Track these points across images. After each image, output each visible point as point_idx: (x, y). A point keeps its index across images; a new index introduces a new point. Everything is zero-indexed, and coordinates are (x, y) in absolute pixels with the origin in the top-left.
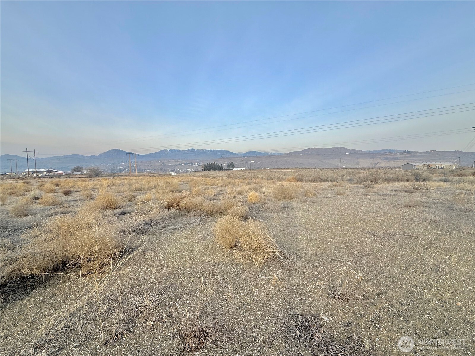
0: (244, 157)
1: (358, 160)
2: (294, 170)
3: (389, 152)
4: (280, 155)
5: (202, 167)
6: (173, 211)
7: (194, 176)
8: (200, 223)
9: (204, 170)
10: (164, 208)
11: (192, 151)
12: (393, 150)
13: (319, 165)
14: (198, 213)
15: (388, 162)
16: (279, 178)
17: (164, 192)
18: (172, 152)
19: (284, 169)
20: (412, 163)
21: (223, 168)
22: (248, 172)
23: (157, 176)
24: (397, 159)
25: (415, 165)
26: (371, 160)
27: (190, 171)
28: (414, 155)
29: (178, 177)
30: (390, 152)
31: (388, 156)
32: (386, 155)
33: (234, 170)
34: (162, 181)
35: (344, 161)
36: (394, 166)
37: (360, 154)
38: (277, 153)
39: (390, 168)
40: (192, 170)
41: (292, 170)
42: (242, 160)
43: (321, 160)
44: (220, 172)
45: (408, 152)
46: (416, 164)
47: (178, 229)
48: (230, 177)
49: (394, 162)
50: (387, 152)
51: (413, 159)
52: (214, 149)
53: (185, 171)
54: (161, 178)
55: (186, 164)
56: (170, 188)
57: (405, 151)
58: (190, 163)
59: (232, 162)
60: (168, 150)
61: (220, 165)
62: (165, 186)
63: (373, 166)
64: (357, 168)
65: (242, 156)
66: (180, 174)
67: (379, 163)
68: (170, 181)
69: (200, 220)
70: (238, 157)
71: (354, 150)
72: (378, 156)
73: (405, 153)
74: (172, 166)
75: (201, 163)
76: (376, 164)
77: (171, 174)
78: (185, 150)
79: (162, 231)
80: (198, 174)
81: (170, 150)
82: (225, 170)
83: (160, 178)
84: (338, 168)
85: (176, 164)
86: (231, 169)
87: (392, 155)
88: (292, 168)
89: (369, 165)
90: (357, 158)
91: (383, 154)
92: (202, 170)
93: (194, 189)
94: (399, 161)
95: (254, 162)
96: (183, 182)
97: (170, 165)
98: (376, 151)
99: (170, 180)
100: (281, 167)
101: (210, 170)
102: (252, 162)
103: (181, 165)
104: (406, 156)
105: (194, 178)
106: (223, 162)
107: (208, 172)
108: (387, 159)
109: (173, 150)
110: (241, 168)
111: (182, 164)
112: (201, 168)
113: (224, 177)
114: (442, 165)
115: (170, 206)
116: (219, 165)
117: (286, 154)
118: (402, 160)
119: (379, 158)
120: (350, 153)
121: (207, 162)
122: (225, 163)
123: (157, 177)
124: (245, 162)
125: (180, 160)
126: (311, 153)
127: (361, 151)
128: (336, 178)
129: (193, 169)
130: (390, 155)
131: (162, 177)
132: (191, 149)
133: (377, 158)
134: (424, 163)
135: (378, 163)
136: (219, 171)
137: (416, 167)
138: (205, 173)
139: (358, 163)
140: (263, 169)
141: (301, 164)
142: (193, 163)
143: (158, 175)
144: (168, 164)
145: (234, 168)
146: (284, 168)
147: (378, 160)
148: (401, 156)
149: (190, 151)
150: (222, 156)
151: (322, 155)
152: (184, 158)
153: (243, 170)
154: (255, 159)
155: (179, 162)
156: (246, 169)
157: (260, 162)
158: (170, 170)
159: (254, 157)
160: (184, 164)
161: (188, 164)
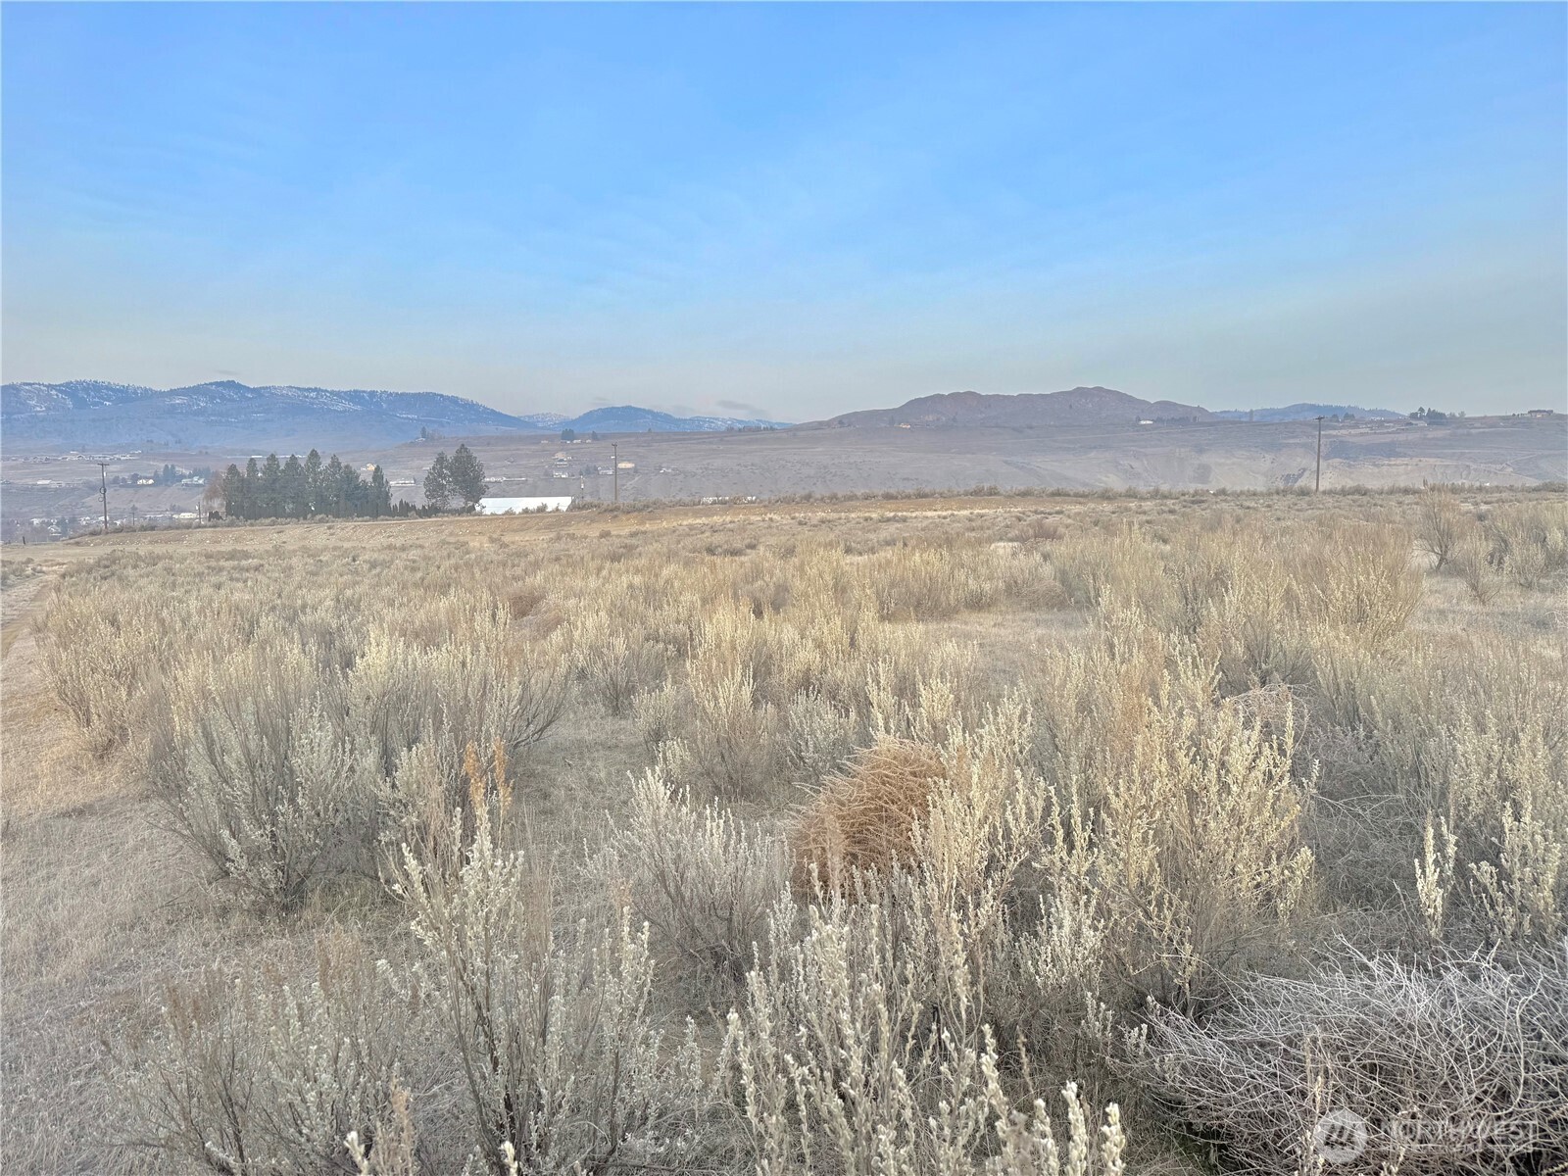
0: (568, 435)
1: (1205, 459)
3: (1347, 417)
5: (212, 494)
9: (222, 513)
11: (222, 398)
15: (1350, 466)
21: (387, 497)
22: (595, 530)
24: (1390, 451)
26: (1269, 457)
28: (1460, 432)
31: (1344, 436)
32: (1334, 432)
33: (480, 510)
35: (1136, 464)
42: (559, 455)
43: (1014, 459)
45: (1435, 419)
49: (1376, 470)
51: (1463, 454)
55: (168, 477)
57: (1421, 410)
58: (197, 473)
60: (50, 387)
65: (560, 432)
67: (1307, 473)
70: (535, 440)
72: (1297, 436)
73: (1422, 424)
74: (58, 493)
76: (1290, 480)
78: (173, 393)
81: (70, 389)
82: (405, 510)
86: (462, 510)
87: (1362, 434)
90: (1201, 451)
94: (1399, 461)
95: (636, 471)
97: (44, 488)
102: (622, 465)
103: (125, 486)
104: (1430, 435)
108: (1341, 451)
109: (84, 389)
110: (534, 503)
111: (135, 478)
118: (1411, 457)
119: (1304, 445)
120: (1159, 420)
124: (576, 469)
125: (126, 456)
126: (955, 419)
130: (1353, 432)
132: (218, 384)
133: (1296, 444)
135: (1300, 476)
139: (1203, 473)
141: (908, 479)
144: (30, 482)
145: (483, 501)
146: (888, 497)
147: (1299, 460)
148: (1402, 437)
149: (212, 398)
150: (424, 429)
151: (1014, 429)
152: (167, 444)
153: (549, 509)
154: (640, 450)
155: (115, 463)
156: (580, 508)
157: (668, 468)
158: (36, 521)
159: (632, 439)
160: (151, 482)
161: (184, 481)
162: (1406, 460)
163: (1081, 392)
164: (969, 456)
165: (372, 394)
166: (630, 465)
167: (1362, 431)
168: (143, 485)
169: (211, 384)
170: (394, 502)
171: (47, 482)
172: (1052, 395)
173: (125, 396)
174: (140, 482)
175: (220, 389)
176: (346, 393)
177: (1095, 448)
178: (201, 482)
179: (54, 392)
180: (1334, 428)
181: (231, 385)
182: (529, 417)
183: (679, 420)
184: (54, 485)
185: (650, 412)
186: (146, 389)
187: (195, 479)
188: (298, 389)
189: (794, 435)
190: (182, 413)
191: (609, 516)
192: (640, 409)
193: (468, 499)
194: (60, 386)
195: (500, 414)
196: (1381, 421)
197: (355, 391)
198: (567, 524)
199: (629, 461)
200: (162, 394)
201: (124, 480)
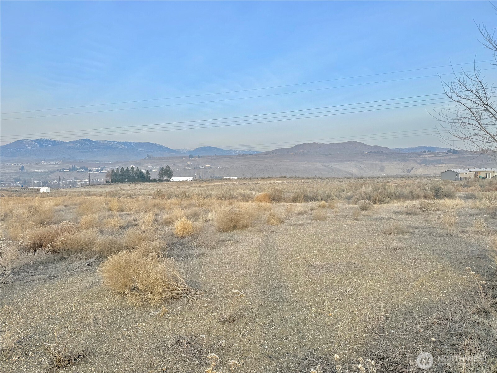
0: (191, 156)
1: (383, 164)
2: (278, 182)
3: (428, 151)
4: (257, 155)
5: (107, 176)
6: (42, 254)
7: (88, 194)
8: (88, 268)
9: (110, 181)
10: (25, 250)
11: (85, 144)
12: (434, 147)
13: (322, 173)
14: (86, 256)
15: (427, 166)
16: (244, 196)
17: (26, 225)
18: (42, 146)
19: (263, 180)
20: (454, 170)
22: (198, 185)
23: (6, 194)
24: (440, 162)
25: (459, 173)
26: (403, 163)
27: (81, 184)
28: (463, 156)
29: (54, 197)
30: (430, 150)
31: (426, 157)
32: (424, 156)
33: (171, 180)
34: (20, 205)
35: (362, 166)
36: (435, 174)
37: (386, 154)
38: (252, 151)
39: (427, 177)
40: (85, 181)
41: (275, 182)
42: (188, 163)
43: (325, 164)
44: (144, 185)
45: (455, 152)
46: (461, 171)
47: (51, 279)
48: (160, 195)
49: (435, 168)
50: (425, 152)
51: (462, 163)
52: (133, 141)
53: (70, 183)
54: (17, 199)
55: (73, 169)
56: (36, 217)
57: (451, 149)
58: (82, 168)
59: (168, 167)
60: (32, 140)
61: (144, 172)
62: (26, 215)
63: (405, 173)
64: (379, 178)
65: (188, 155)
66: (59, 190)
67: (414, 168)
68: (37, 205)
69: (88, 265)
70: (181, 158)
71: (377, 146)
72: (412, 157)
73: (451, 154)
74: (41, 174)
75: (105, 168)
76: (409, 171)
77: (40, 190)
78: (70, 142)
79: (24, 283)
80: (98, 190)
81: (38, 141)
82: (154, 181)
83: (14, 200)
84: (350, 178)
85: (52, 169)
86: (167, 181)
87: (432, 157)
88: (276, 178)
89: (399, 172)
90: (382, 162)
91: (419, 154)
92: (107, 182)
93: (84, 219)
94: (442, 165)
95: (211, 167)
96: (65, 206)
97: (37, 172)
98: (409, 149)
99: (36, 202)
100: (257, 176)
101: (122, 181)
102: (207, 166)
103: (61, 171)
104: (452, 157)
105: (89, 197)
106: (150, 166)
107: (119, 185)
108: (425, 162)
109: (43, 141)
110: (184, 179)
111: (64, 169)
112: (104, 178)
113: (150, 195)
114: (493, 172)
115: (37, 246)
116: (141, 172)
117: (267, 153)
119: (414, 160)
120: (371, 152)
121: (118, 167)
122: (155, 169)
123: (6, 197)
124: (193, 167)
125: (60, 162)
126: (309, 151)
127: (387, 148)
128: (329, 195)
129: (87, 180)
130: (429, 156)
131: (20, 196)
132: (83, 140)
133: (411, 160)
134: (470, 170)
135: (412, 169)
136: (142, 184)
137: (461, 176)
138: (112, 188)
139: (382, 169)
140: (226, 179)
141: (291, 170)
142: (87, 169)
143: (9, 193)
144: (33, 170)
145: (172, 178)
147: (412, 164)
148: (443, 158)
149: (82, 144)
150: (148, 155)
151: (325, 155)
152: (69, 159)
153: (188, 181)
154: (212, 161)
155: (57, 165)
156: (195, 180)
157: (220, 166)
158: (36, 182)
159: (210, 158)
160: (68, 170)
161: (78, 170)
162: (444, 165)
163: (349, 143)
164: (311, 163)
165: (131, 143)
166: (209, 166)
167: (432, 156)
168: (66, 171)
169: (81, 140)
170: (151, 178)
171: (38, 170)
172: (340, 144)
173: (55, 143)
174: (65, 171)
175: (84, 141)
176: (122, 142)
177: (349, 161)
178: (83, 170)
179: (33, 142)
180: (424, 155)
181: (87, 140)
182: (179, 150)
183: (225, 151)
184: (40, 171)
185: (216, 148)
186: (61, 142)
187: (81, 170)
188: (108, 141)
189: (259, 156)
190: (72, 149)
191: (201, 182)
192: (213, 147)
193: (168, 178)
194: (36, 140)
195: (170, 149)
196: (439, 153)
197: (125, 142)
198: (192, 184)
199: (209, 164)
200: (66, 143)
201: (60, 170)
